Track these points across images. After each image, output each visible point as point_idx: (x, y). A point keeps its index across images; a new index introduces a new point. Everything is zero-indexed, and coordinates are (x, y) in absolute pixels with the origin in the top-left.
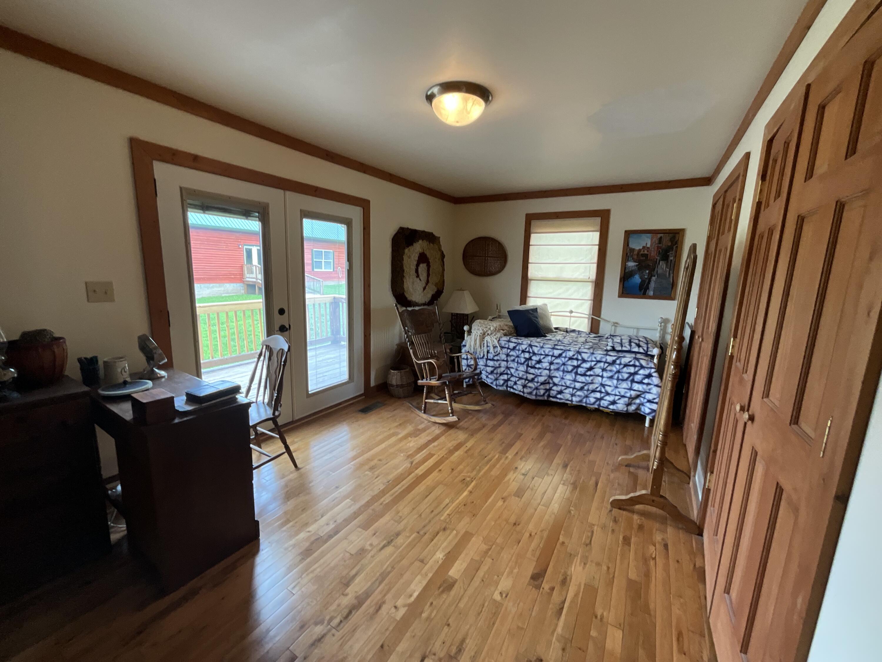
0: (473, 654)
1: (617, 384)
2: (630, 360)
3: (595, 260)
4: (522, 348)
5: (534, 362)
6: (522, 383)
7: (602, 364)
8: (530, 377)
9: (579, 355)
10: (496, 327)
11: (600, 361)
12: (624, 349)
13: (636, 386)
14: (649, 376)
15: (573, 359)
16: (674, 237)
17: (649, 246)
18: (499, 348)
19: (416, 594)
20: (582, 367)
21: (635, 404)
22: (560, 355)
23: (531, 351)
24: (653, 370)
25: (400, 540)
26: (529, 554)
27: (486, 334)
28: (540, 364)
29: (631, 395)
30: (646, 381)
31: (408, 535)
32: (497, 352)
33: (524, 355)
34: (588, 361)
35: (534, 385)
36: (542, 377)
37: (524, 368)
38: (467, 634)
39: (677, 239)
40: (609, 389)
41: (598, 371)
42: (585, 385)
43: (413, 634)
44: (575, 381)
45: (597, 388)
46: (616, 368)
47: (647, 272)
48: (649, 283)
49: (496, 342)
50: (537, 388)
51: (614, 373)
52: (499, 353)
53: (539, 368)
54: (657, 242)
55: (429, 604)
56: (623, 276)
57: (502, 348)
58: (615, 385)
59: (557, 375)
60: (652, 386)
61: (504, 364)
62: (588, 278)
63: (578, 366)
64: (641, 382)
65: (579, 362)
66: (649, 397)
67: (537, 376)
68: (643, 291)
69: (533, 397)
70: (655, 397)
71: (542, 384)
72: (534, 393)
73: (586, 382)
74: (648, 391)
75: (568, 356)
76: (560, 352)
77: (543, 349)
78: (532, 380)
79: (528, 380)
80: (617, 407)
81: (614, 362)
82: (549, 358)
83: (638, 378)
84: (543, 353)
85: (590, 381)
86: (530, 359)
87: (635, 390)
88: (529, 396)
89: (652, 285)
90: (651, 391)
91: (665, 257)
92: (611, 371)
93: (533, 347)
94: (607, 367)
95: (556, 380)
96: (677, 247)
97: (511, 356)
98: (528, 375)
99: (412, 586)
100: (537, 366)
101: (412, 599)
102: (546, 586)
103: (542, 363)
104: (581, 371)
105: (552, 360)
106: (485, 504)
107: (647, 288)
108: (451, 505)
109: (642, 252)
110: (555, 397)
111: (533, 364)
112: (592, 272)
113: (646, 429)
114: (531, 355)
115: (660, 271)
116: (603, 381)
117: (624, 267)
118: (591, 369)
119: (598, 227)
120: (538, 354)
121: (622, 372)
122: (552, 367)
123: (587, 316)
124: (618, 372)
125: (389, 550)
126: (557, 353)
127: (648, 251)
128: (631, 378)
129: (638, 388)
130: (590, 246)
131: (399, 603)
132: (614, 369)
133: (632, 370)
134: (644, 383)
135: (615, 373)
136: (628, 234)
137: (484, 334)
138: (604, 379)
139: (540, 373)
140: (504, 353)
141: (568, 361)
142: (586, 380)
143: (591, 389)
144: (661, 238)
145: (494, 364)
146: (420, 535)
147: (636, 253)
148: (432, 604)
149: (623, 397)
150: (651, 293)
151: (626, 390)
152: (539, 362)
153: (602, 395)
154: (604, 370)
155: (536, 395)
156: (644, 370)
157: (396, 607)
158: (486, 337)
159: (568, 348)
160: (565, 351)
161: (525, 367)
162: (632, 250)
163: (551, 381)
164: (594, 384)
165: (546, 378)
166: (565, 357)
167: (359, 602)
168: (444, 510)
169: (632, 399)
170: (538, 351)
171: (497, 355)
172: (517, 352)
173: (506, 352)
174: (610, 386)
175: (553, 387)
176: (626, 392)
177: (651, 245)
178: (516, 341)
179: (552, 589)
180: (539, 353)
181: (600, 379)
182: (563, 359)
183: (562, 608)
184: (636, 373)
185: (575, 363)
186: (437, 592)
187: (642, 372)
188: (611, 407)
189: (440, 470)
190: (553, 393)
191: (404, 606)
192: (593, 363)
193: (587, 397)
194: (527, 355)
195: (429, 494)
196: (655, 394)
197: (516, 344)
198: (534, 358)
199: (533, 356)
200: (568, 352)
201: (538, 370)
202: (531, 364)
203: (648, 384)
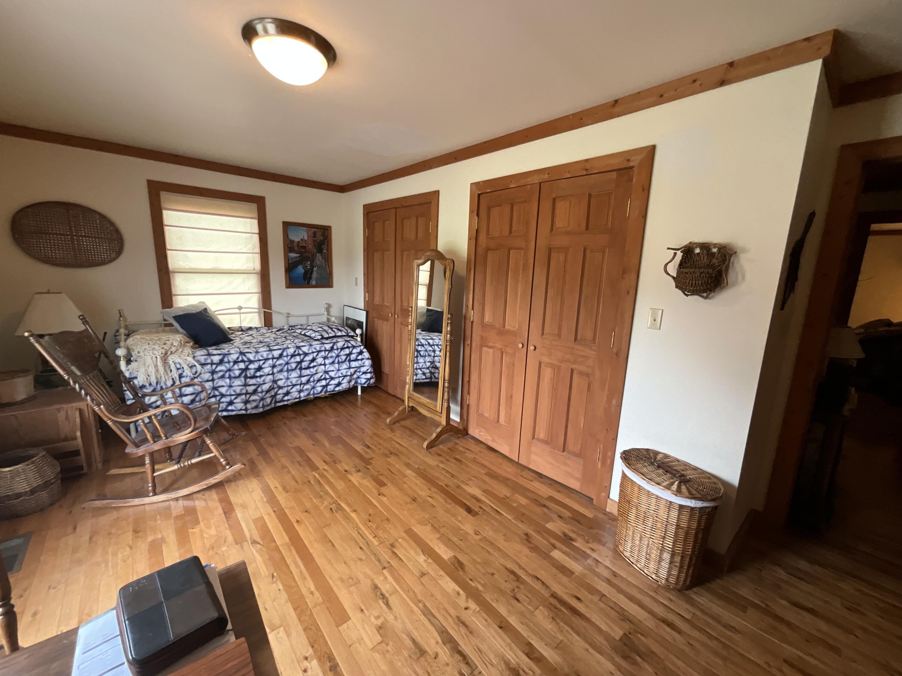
0: (517, 567)
1: (339, 367)
2: (343, 343)
3: (258, 250)
4: (232, 359)
5: (252, 372)
6: (242, 399)
7: (323, 353)
8: (251, 389)
9: (300, 350)
10: (181, 340)
11: (320, 351)
12: (330, 335)
13: (353, 364)
14: (361, 353)
15: (296, 355)
16: (324, 233)
17: (306, 238)
18: (199, 367)
19: (457, 588)
20: (306, 361)
21: (353, 379)
22: (281, 356)
23: (245, 359)
24: (362, 347)
25: (385, 588)
26: (449, 506)
27: (169, 353)
28: (262, 370)
29: (351, 373)
30: (360, 357)
31: (382, 578)
32: (196, 372)
33: (238, 366)
34: (309, 353)
35: (259, 396)
36: (266, 385)
37: (242, 382)
38: (503, 565)
39: (326, 234)
40: (332, 374)
41: (320, 360)
42: (310, 378)
43: (495, 601)
44: (301, 376)
45: (322, 376)
46: (335, 353)
47: (309, 263)
48: (312, 273)
49: (190, 359)
50: (262, 399)
51: (334, 358)
52: (200, 374)
53: (261, 376)
54: (312, 235)
55: (471, 582)
56: (287, 266)
57: (203, 365)
58: (337, 368)
59: (281, 377)
60: (364, 360)
61: (208, 385)
62: (253, 269)
63: (302, 361)
64: (356, 360)
65: (302, 357)
66: (363, 369)
67: (259, 385)
68: (307, 281)
69: (261, 410)
70: (368, 368)
71: (268, 391)
72: (261, 405)
73: (311, 374)
74: (362, 365)
75: (289, 354)
76: (280, 352)
77: (259, 354)
78: (255, 392)
79: (249, 394)
80: (342, 387)
81: (332, 349)
82: (270, 362)
83: (353, 357)
84: (261, 358)
85: (314, 372)
86: (247, 369)
87: (353, 368)
88: (254, 412)
89: (315, 275)
90: (365, 364)
91: (320, 251)
92: (331, 357)
93: (246, 354)
94: (328, 354)
95: (280, 383)
96: (328, 241)
97: (217, 372)
98: (248, 388)
99: (449, 591)
100: (258, 374)
101: (461, 592)
102: (477, 509)
103: (264, 370)
104: (305, 365)
105: (274, 362)
106: (378, 508)
107: (310, 278)
108: (362, 531)
109: (301, 245)
110: (282, 401)
111: (252, 373)
112: (256, 264)
113: (359, 397)
114: (247, 363)
115: (318, 263)
116: (326, 368)
117: (287, 258)
118: (313, 360)
119: (256, 215)
120: (256, 361)
121: (341, 356)
122: (275, 370)
123: (257, 310)
124: (338, 356)
125: (393, 600)
126: (276, 354)
127: (306, 244)
128: (348, 358)
129: (355, 365)
130: (250, 234)
131: (464, 605)
132: (334, 355)
133: (347, 351)
134: (359, 360)
135: (336, 358)
136: (287, 225)
137: (166, 354)
138: (327, 366)
139: (264, 381)
140: (206, 371)
141: (291, 358)
142: (310, 372)
143: (317, 379)
144: (315, 232)
145: (195, 389)
146: (389, 568)
147: (296, 244)
148: (471, 580)
149: (345, 376)
150: (314, 283)
151: (347, 370)
152: (260, 369)
153: (328, 381)
154: (325, 358)
155: (263, 406)
156: (356, 349)
157: (466, 609)
158: (170, 358)
159: (285, 346)
160: (284, 349)
161: (243, 379)
162: (292, 242)
163: (275, 386)
164: (318, 374)
165: (270, 384)
166: (287, 356)
167: (450, 642)
168: (365, 537)
169: (352, 375)
170: (255, 357)
171: (198, 376)
172: (227, 365)
173: (211, 368)
174: (333, 371)
175: (278, 391)
176: (347, 372)
177: (308, 237)
178: (218, 352)
179: (481, 507)
180: (256, 359)
181: (323, 367)
182: (285, 358)
183: (496, 510)
184: (351, 353)
185: (298, 359)
186: (461, 573)
187: (355, 351)
188: (337, 389)
189: (298, 521)
190: (279, 397)
191: (467, 601)
192: (315, 354)
193: (313, 388)
194: (242, 366)
195: (332, 542)
196: (368, 366)
197: (222, 356)
198: (252, 366)
199: (249, 365)
200: (287, 349)
201: (260, 379)
202: (250, 374)
203: (362, 359)
